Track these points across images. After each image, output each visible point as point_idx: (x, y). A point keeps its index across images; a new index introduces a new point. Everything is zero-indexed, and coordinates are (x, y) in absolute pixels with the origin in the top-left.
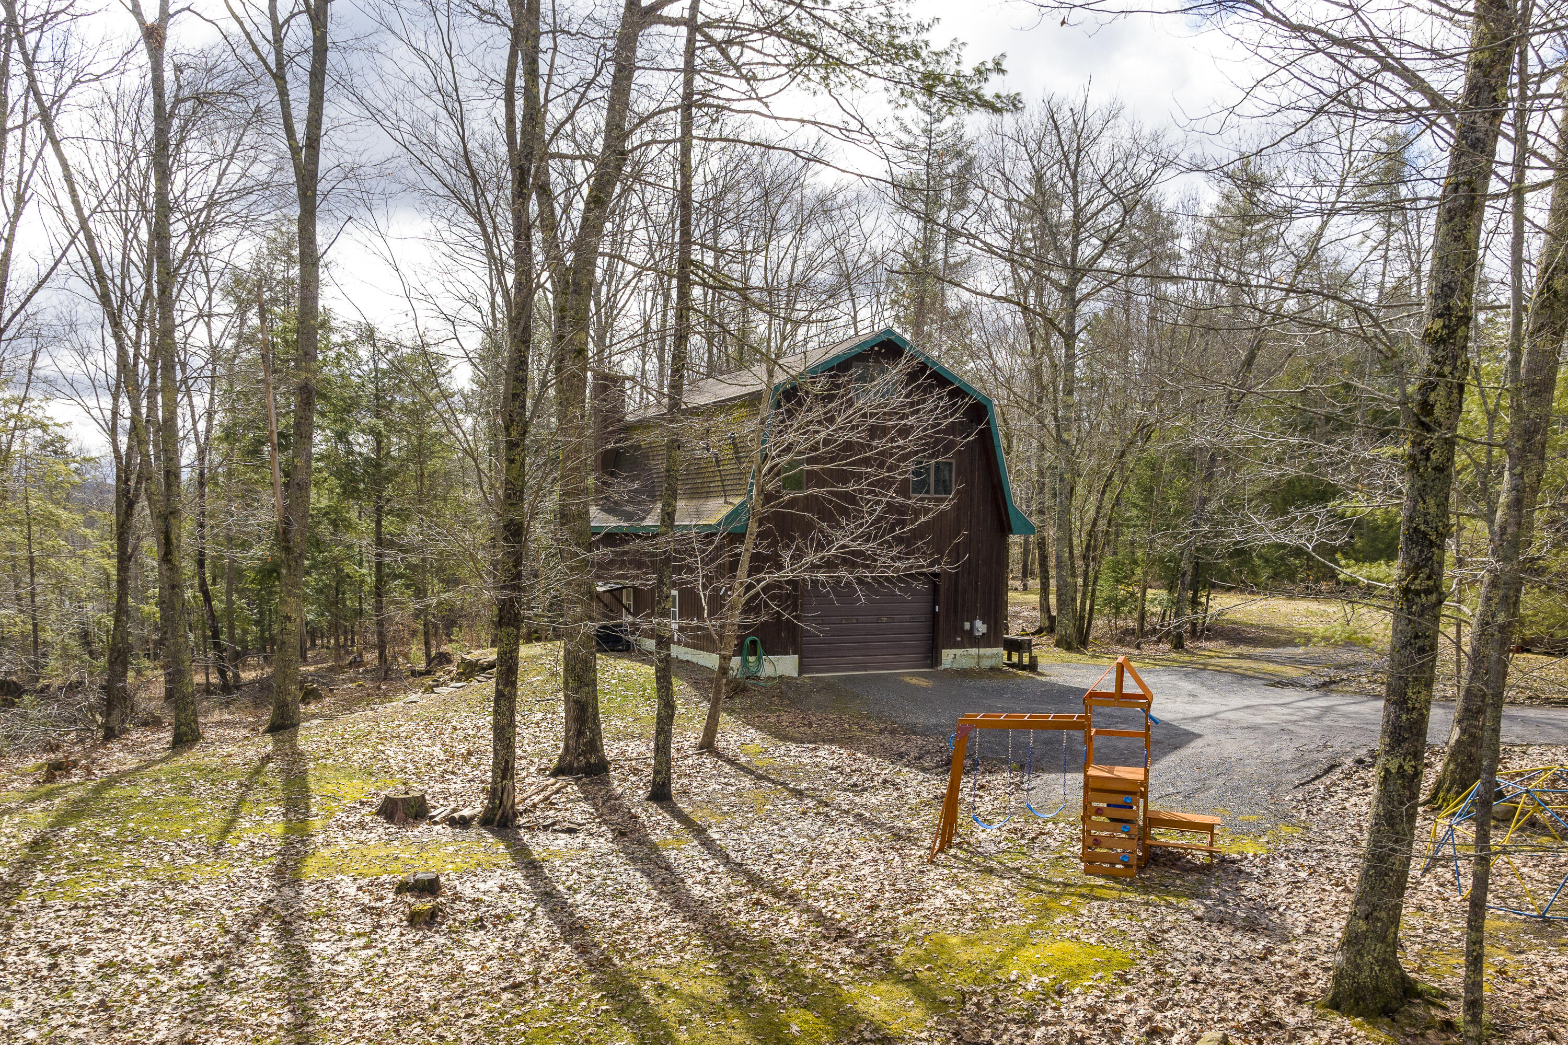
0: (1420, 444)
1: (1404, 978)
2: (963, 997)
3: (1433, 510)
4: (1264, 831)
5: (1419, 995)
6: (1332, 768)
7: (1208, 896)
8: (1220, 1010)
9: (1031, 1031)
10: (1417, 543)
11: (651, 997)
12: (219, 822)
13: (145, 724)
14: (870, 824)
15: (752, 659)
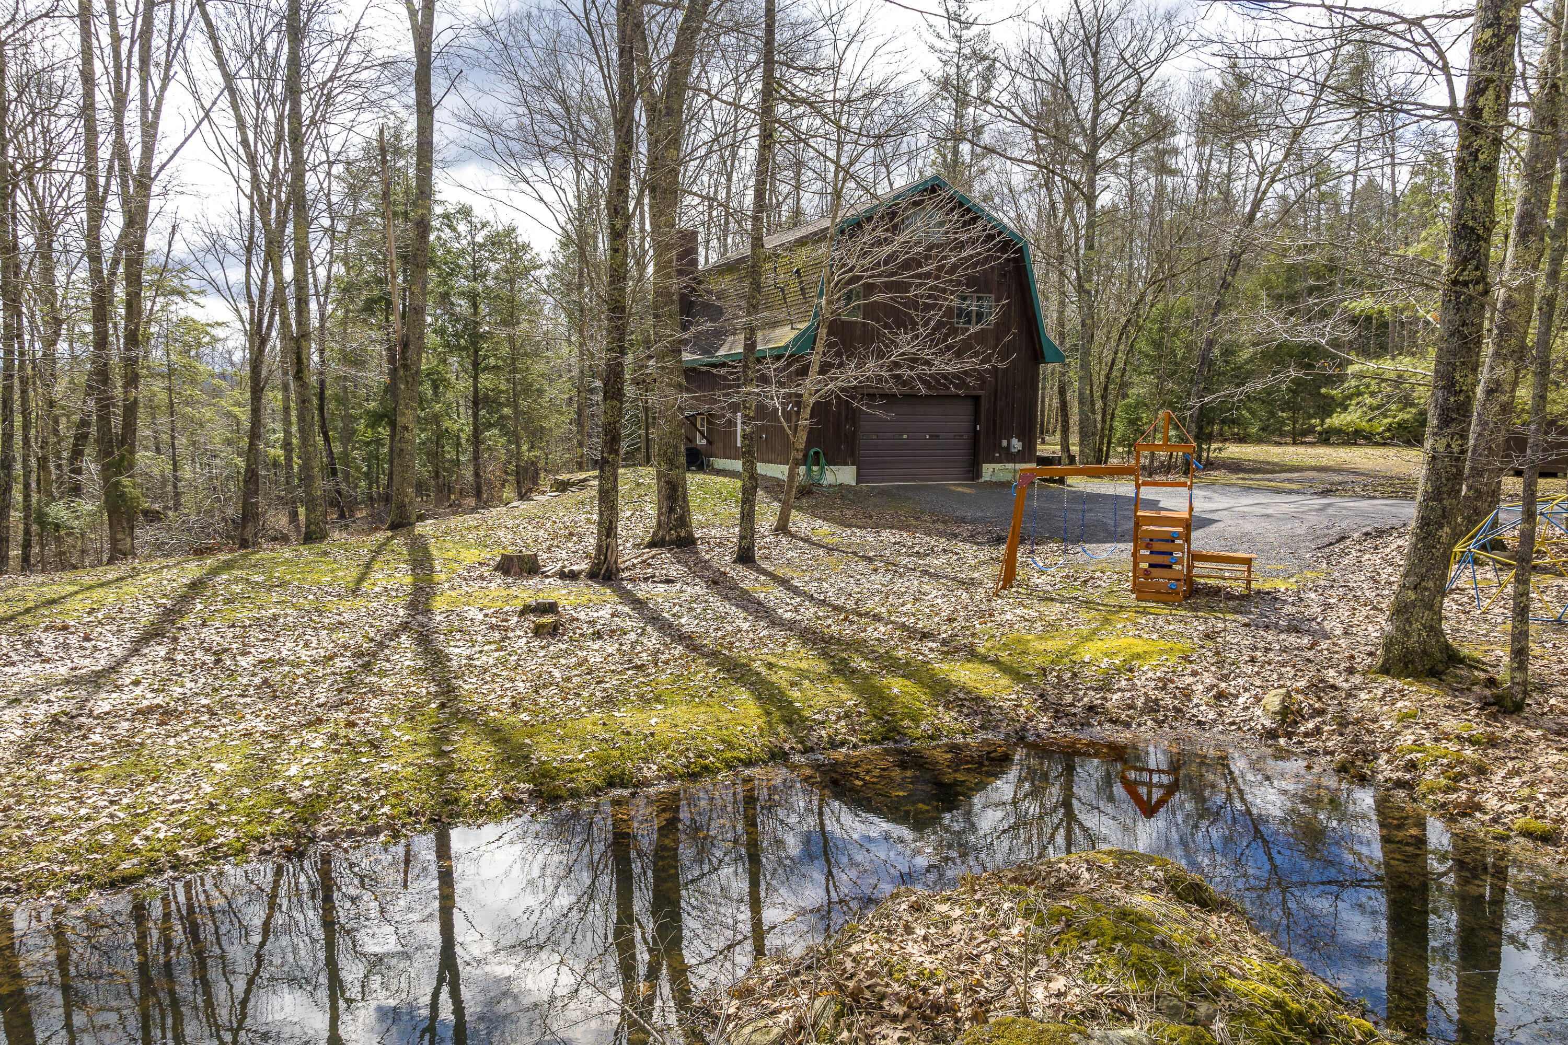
0: (1468, 147)
1: (1448, 647)
2: (1044, 672)
3: (1480, 206)
4: (1292, 576)
5: (1462, 661)
6: (1342, 539)
7: (1251, 613)
8: (1279, 679)
9: (1109, 696)
10: (1465, 238)
11: (764, 671)
12: (355, 573)
13: (275, 539)
14: (936, 576)
15: (815, 468)
